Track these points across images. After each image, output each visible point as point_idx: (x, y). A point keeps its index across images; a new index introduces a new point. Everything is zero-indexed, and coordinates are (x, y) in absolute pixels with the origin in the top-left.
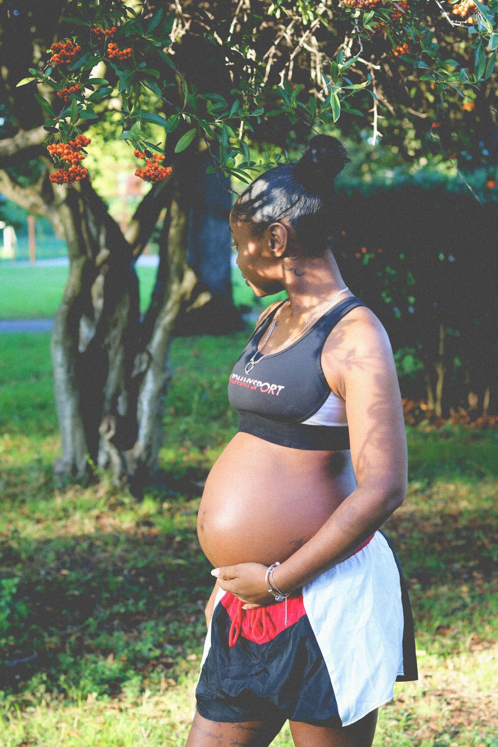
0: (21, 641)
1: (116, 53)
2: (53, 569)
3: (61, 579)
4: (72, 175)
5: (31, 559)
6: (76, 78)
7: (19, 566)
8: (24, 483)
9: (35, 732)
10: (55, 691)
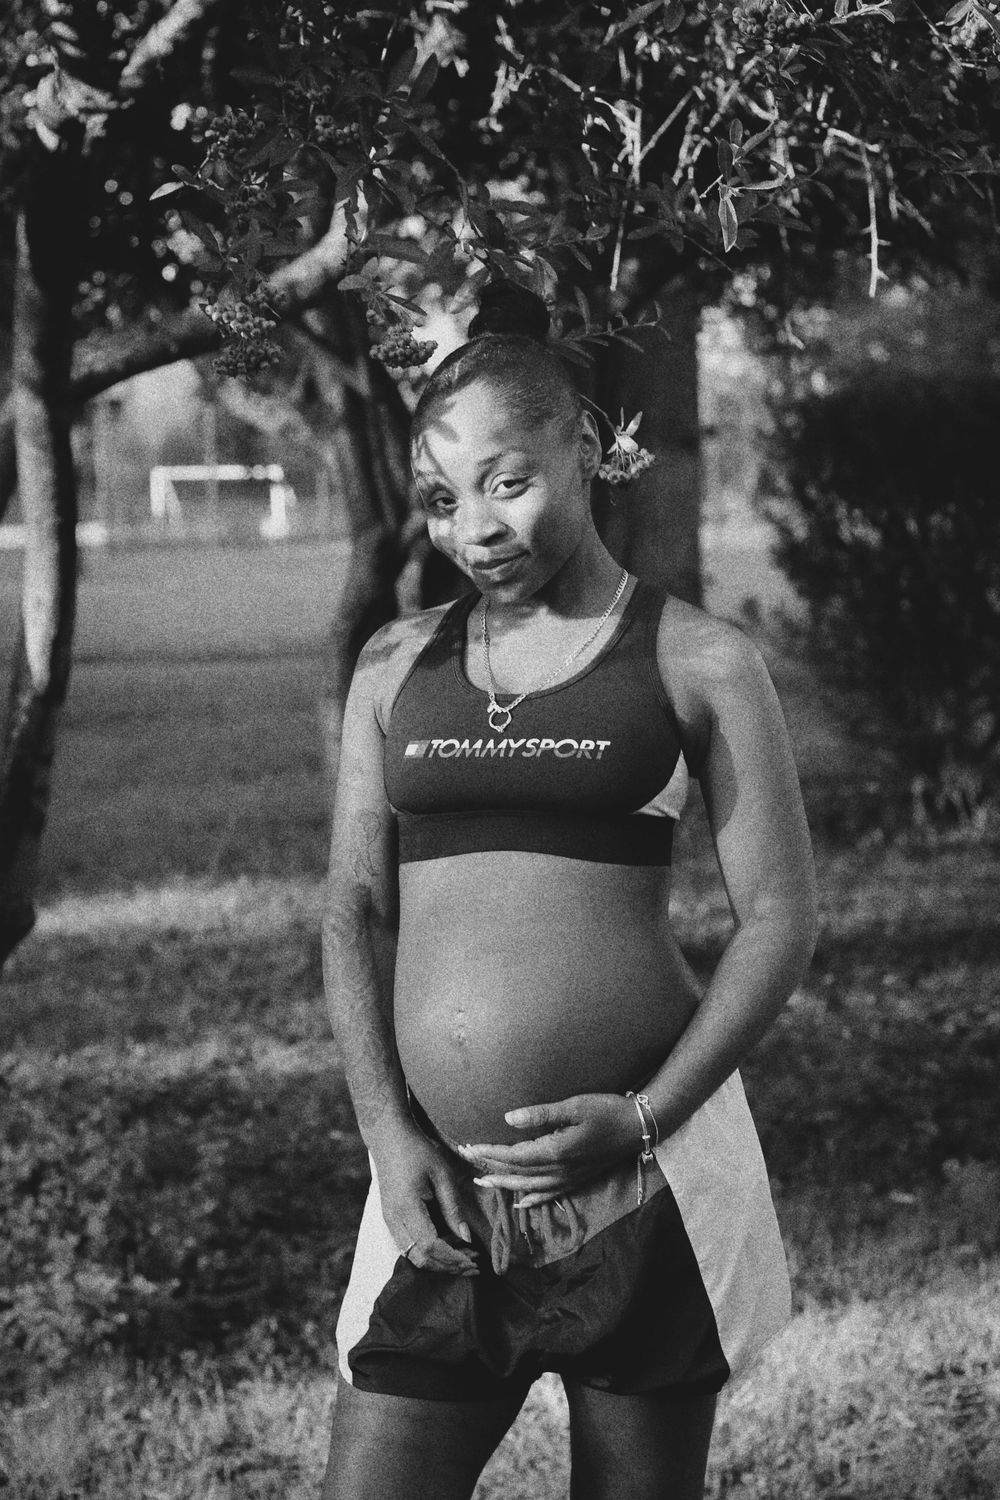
0: (239, 1261)
1: (330, 134)
2: (313, 1130)
3: (326, 1147)
4: (253, 359)
5: (272, 1110)
6: (259, 181)
7: (249, 1124)
8: (271, 967)
9: (250, 1424)
10: (296, 1350)
